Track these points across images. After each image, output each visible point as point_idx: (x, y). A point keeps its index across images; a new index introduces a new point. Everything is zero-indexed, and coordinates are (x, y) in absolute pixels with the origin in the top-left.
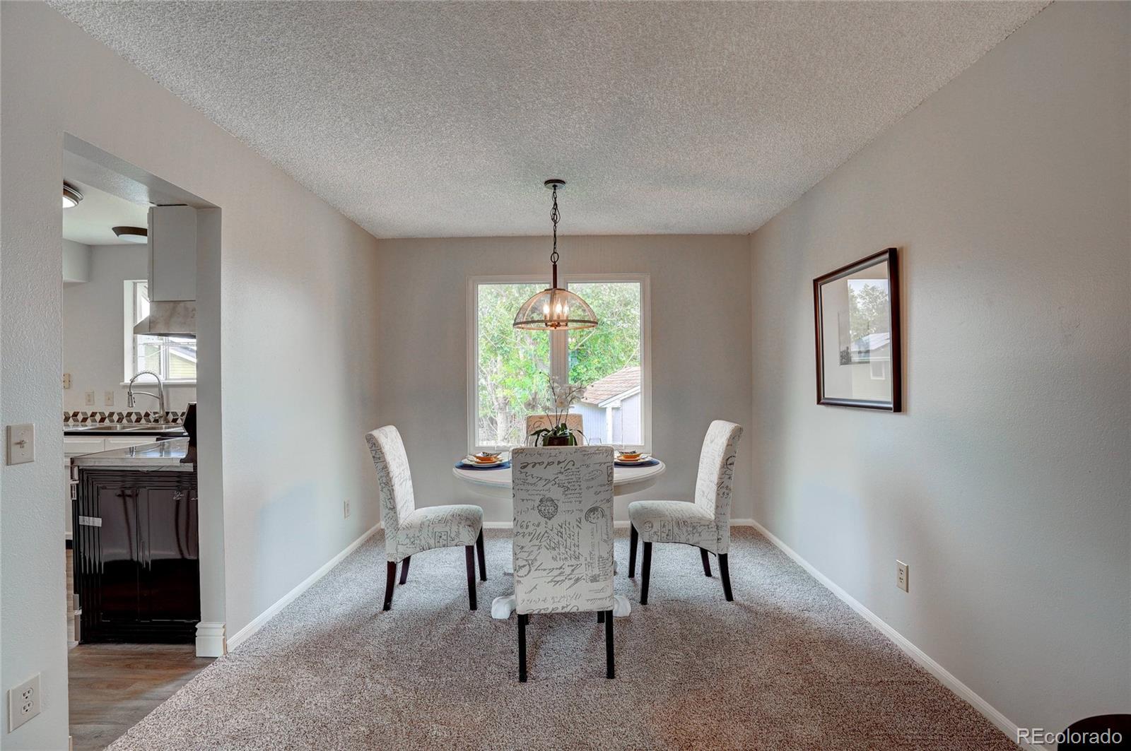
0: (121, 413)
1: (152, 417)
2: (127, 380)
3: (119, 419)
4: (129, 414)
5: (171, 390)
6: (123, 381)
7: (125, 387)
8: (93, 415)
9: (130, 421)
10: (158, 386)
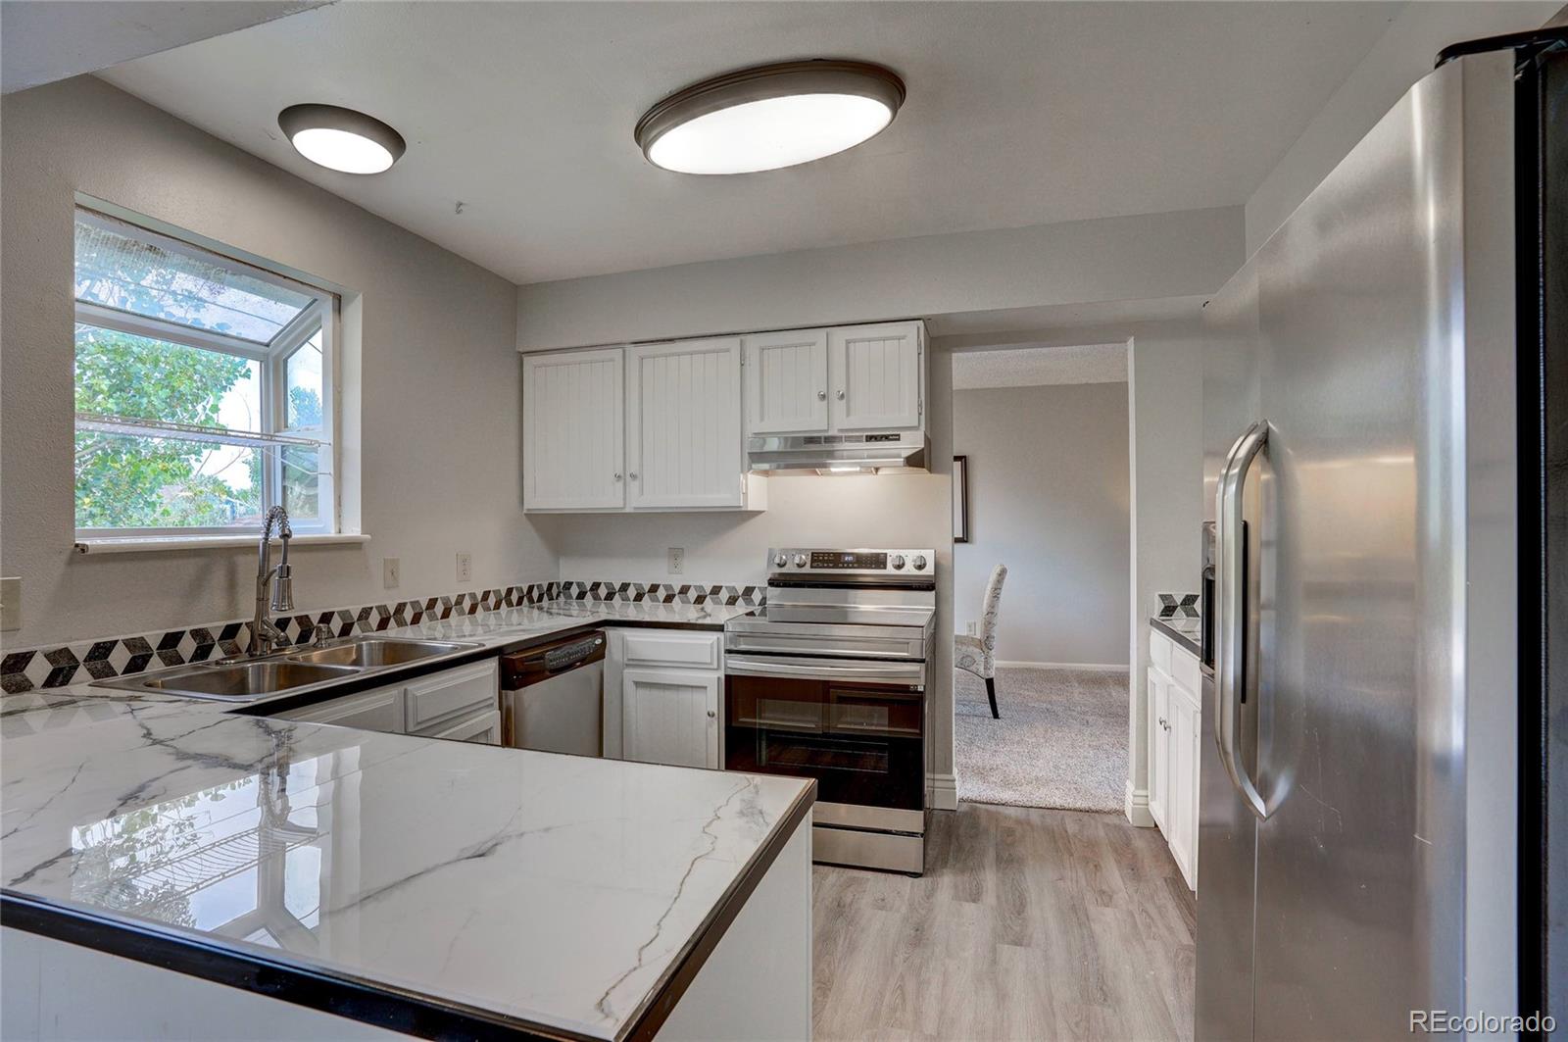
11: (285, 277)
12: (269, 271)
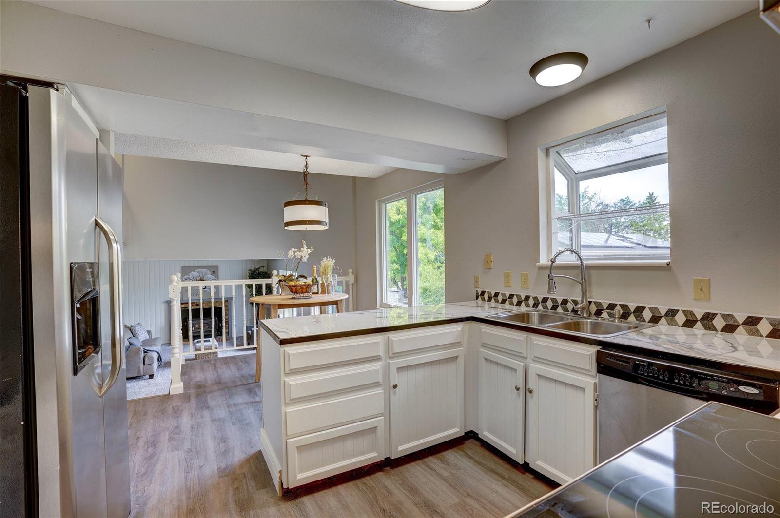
0: (537, 297)
1: (570, 306)
2: (544, 260)
3: (535, 304)
4: (545, 300)
5: (593, 272)
6: (539, 262)
7: (542, 268)
8: (511, 296)
9: (545, 307)
10: (580, 268)
11: (635, 121)
12: (626, 124)
